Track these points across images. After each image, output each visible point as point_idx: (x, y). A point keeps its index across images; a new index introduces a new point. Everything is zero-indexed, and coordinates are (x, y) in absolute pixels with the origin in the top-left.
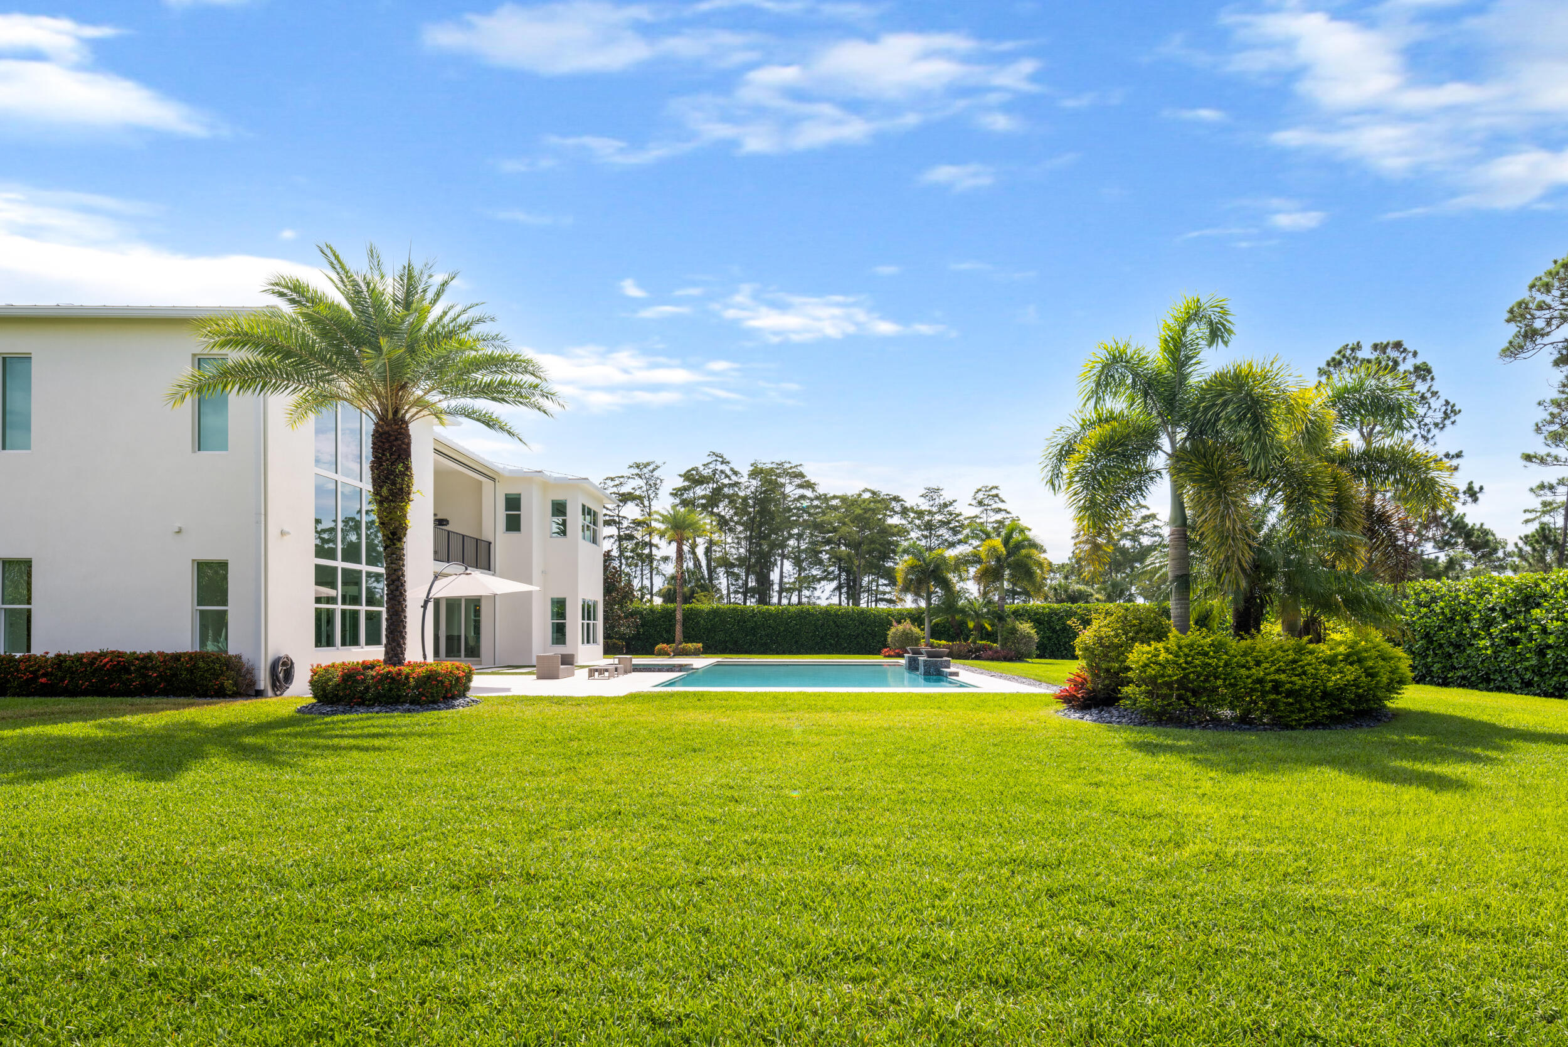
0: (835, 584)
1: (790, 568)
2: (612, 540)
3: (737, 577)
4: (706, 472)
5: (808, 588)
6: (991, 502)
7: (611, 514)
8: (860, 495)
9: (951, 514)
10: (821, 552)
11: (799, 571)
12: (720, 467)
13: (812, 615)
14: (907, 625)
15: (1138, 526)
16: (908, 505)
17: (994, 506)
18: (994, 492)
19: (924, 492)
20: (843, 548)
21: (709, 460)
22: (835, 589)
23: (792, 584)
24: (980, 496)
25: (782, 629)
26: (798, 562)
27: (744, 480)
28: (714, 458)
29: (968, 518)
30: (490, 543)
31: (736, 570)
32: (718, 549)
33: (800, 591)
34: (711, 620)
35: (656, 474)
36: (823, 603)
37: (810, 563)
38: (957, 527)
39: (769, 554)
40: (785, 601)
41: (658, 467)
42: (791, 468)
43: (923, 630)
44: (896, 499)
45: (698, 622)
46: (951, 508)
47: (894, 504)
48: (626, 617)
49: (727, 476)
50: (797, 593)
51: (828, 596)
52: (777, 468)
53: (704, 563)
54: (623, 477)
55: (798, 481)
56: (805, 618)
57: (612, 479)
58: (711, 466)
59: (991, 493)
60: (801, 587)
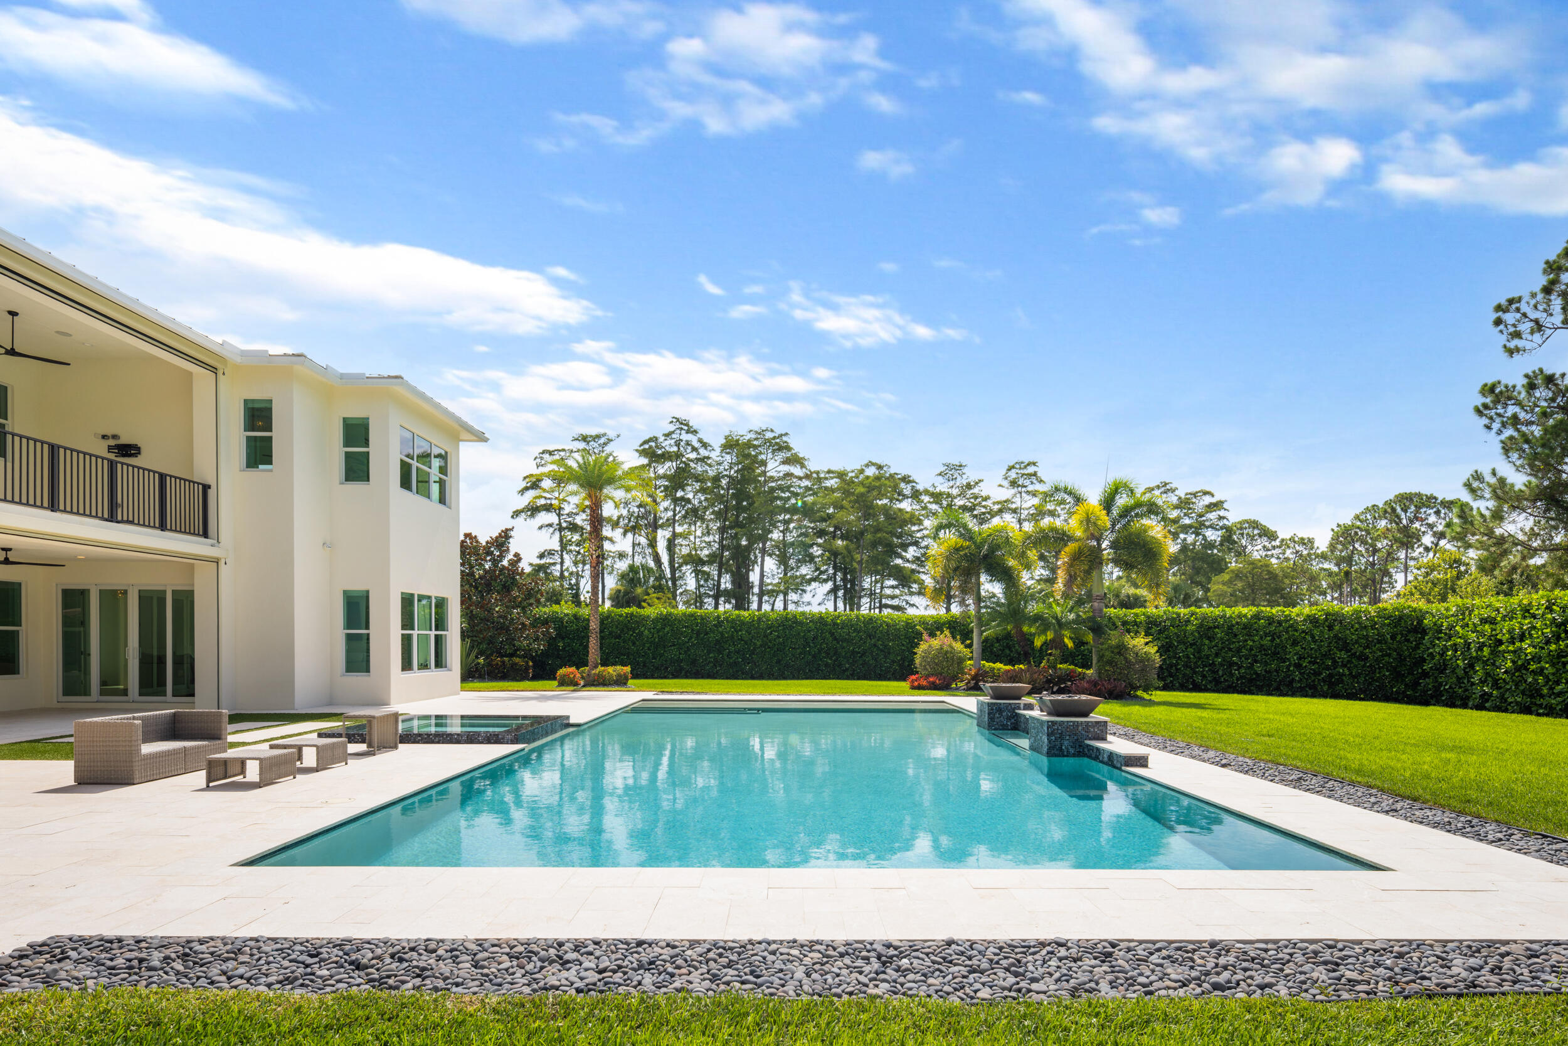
0: (829, 585)
1: (774, 567)
2: (551, 530)
3: (707, 576)
4: (669, 446)
5: (795, 590)
6: (1027, 482)
7: (548, 495)
8: (862, 471)
9: (976, 498)
10: (811, 546)
11: (785, 570)
12: (685, 437)
13: (801, 623)
14: (943, 641)
15: (1201, 516)
16: (920, 487)
17: (1031, 488)
18: (1031, 470)
19: (943, 469)
20: (840, 542)
21: (672, 428)
22: (829, 592)
23: (775, 585)
24: (1013, 474)
25: (758, 643)
26: (783, 560)
27: (715, 455)
28: (678, 425)
29: (998, 503)
30: (206, 488)
31: (706, 569)
32: (684, 542)
33: (786, 594)
34: (658, 631)
35: (608, 449)
36: (815, 609)
37: (799, 561)
38: (984, 513)
39: (749, 549)
40: (766, 607)
41: (610, 440)
42: (774, 438)
43: (970, 646)
44: (906, 479)
45: (641, 634)
46: (976, 490)
47: (903, 485)
48: (533, 625)
49: (694, 449)
50: (781, 597)
51: (820, 600)
52: (756, 439)
53: (665, 558)
54: (564, 450)
55: (781, 456)
56: (791, 627)
57: (551, 453)
58: (674, 436)
59: (1025, 471)
60: (787, 589)
